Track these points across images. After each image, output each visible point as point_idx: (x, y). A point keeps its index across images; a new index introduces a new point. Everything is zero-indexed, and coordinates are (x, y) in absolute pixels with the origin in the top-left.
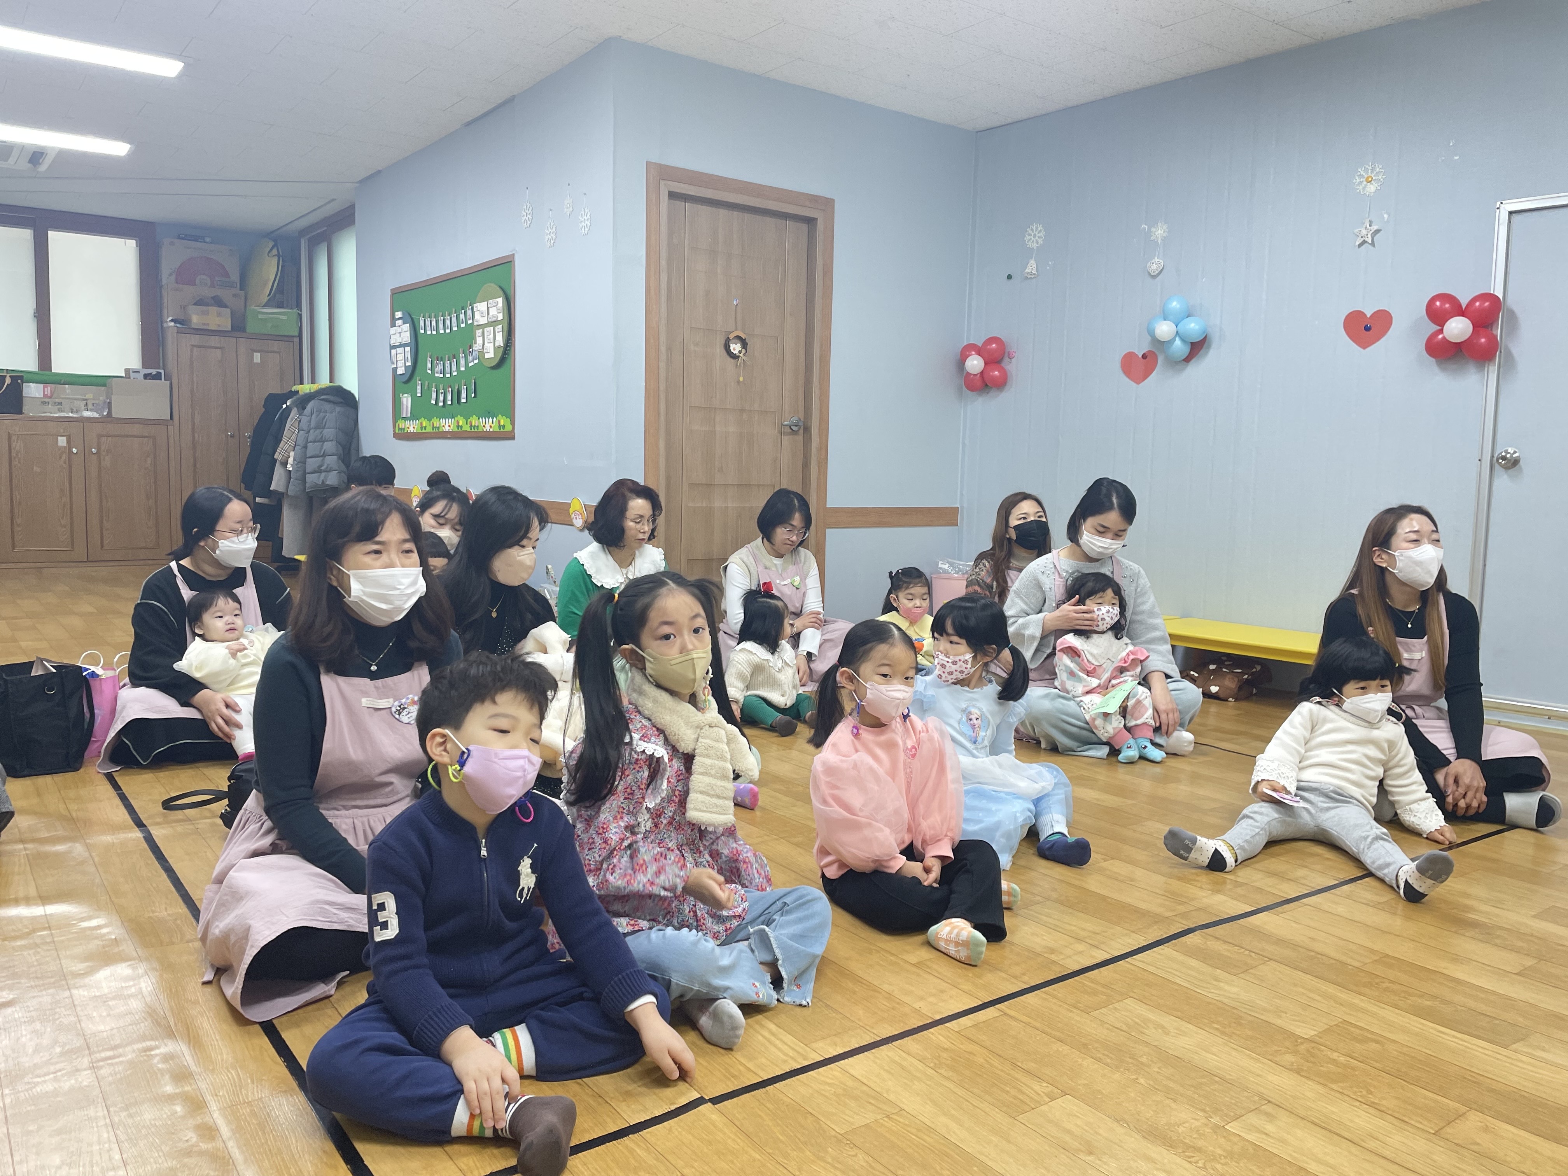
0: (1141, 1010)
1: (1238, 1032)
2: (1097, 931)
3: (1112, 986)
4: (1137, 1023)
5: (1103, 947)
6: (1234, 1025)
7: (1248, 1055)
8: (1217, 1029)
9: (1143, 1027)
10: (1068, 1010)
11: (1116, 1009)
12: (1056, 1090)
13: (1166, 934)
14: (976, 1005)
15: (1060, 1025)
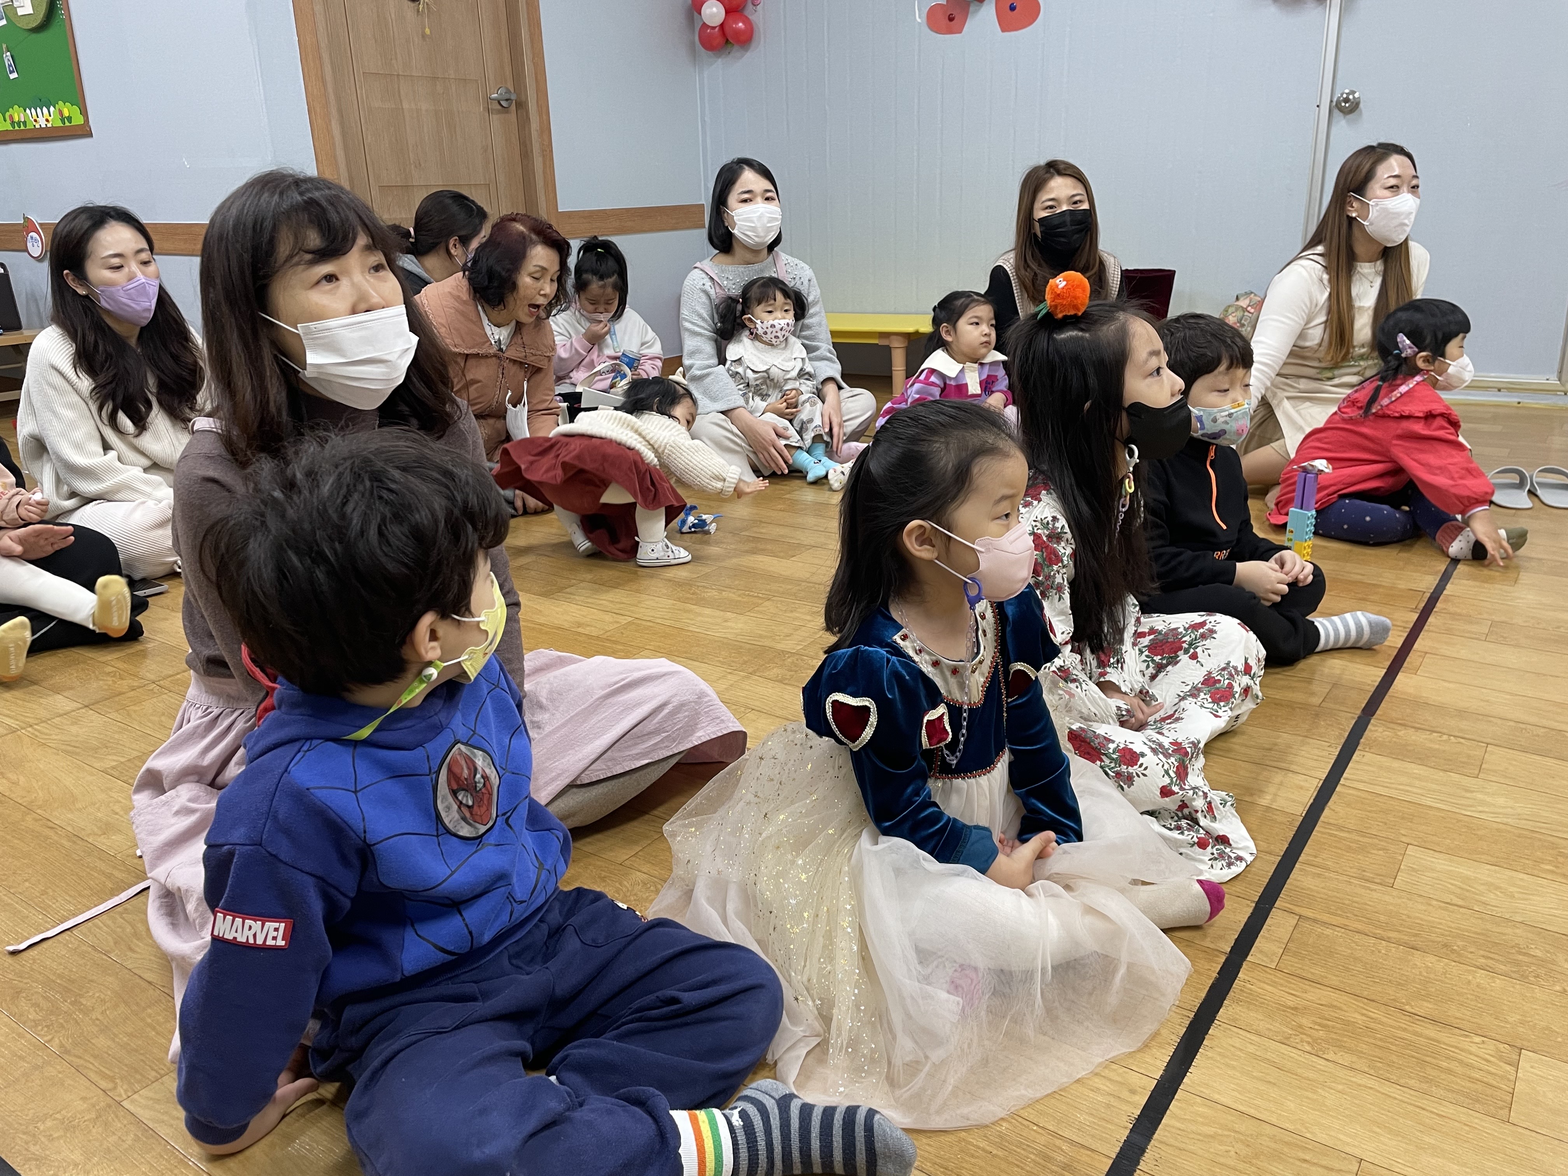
0: (1441, 863)
3: (1371, 831)
4: (1461, 888)
6: (1560, 859)
10: (1365, 887)
11: (1413, 870)
12: (1501, 1046)
13: (1343, 730)
15: (1382, 918)
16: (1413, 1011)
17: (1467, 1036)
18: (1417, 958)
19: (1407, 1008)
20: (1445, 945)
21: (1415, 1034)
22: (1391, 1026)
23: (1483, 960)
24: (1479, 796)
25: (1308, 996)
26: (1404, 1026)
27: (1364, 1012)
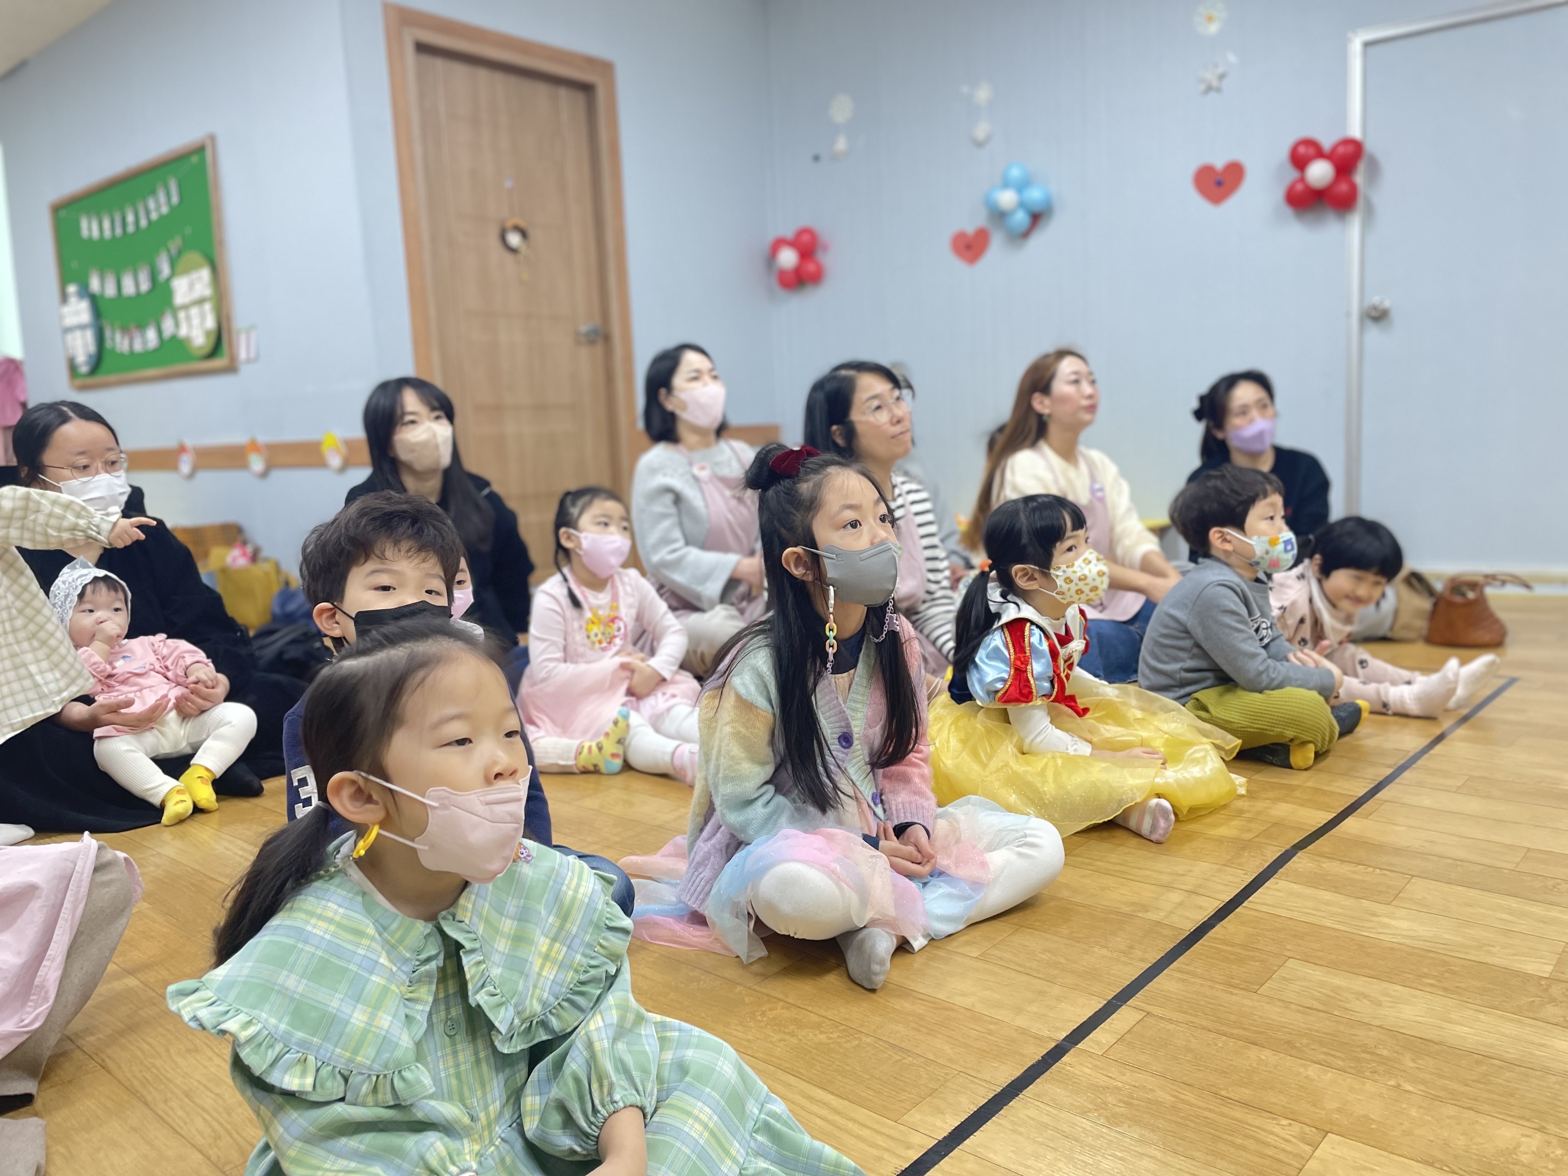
0: (1317, 974)
1: (1463, 985)
2: (1181, 872)
3: (1255, 946)
4: (1328, 996)
5: (1201, 891)
6: (1447, 975)
7: (1502, 1017)
8: (1432, 985)
9: (1342, 1001)
10: (1226, 992)
11: (1285, 979)
12: (1307, 1129)
13: (1266, 861)
14: (1100, 1006)
15: (1233, 1017)
16: (1227, 1095)
17: (1274, 1119)
18: (1253, 1053)
19: (1223, 1093)
20: (1288, 1042)
21: (1222, 1115)
22: (1199, 1108)
23: (1323, 1056)
24: (1386, 920)
25: (1124, 1078)
26: (1212, 1107)
27: (1177, 1094)
